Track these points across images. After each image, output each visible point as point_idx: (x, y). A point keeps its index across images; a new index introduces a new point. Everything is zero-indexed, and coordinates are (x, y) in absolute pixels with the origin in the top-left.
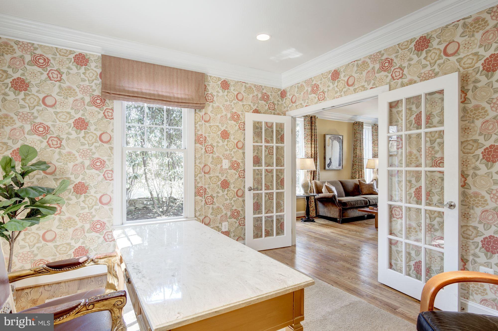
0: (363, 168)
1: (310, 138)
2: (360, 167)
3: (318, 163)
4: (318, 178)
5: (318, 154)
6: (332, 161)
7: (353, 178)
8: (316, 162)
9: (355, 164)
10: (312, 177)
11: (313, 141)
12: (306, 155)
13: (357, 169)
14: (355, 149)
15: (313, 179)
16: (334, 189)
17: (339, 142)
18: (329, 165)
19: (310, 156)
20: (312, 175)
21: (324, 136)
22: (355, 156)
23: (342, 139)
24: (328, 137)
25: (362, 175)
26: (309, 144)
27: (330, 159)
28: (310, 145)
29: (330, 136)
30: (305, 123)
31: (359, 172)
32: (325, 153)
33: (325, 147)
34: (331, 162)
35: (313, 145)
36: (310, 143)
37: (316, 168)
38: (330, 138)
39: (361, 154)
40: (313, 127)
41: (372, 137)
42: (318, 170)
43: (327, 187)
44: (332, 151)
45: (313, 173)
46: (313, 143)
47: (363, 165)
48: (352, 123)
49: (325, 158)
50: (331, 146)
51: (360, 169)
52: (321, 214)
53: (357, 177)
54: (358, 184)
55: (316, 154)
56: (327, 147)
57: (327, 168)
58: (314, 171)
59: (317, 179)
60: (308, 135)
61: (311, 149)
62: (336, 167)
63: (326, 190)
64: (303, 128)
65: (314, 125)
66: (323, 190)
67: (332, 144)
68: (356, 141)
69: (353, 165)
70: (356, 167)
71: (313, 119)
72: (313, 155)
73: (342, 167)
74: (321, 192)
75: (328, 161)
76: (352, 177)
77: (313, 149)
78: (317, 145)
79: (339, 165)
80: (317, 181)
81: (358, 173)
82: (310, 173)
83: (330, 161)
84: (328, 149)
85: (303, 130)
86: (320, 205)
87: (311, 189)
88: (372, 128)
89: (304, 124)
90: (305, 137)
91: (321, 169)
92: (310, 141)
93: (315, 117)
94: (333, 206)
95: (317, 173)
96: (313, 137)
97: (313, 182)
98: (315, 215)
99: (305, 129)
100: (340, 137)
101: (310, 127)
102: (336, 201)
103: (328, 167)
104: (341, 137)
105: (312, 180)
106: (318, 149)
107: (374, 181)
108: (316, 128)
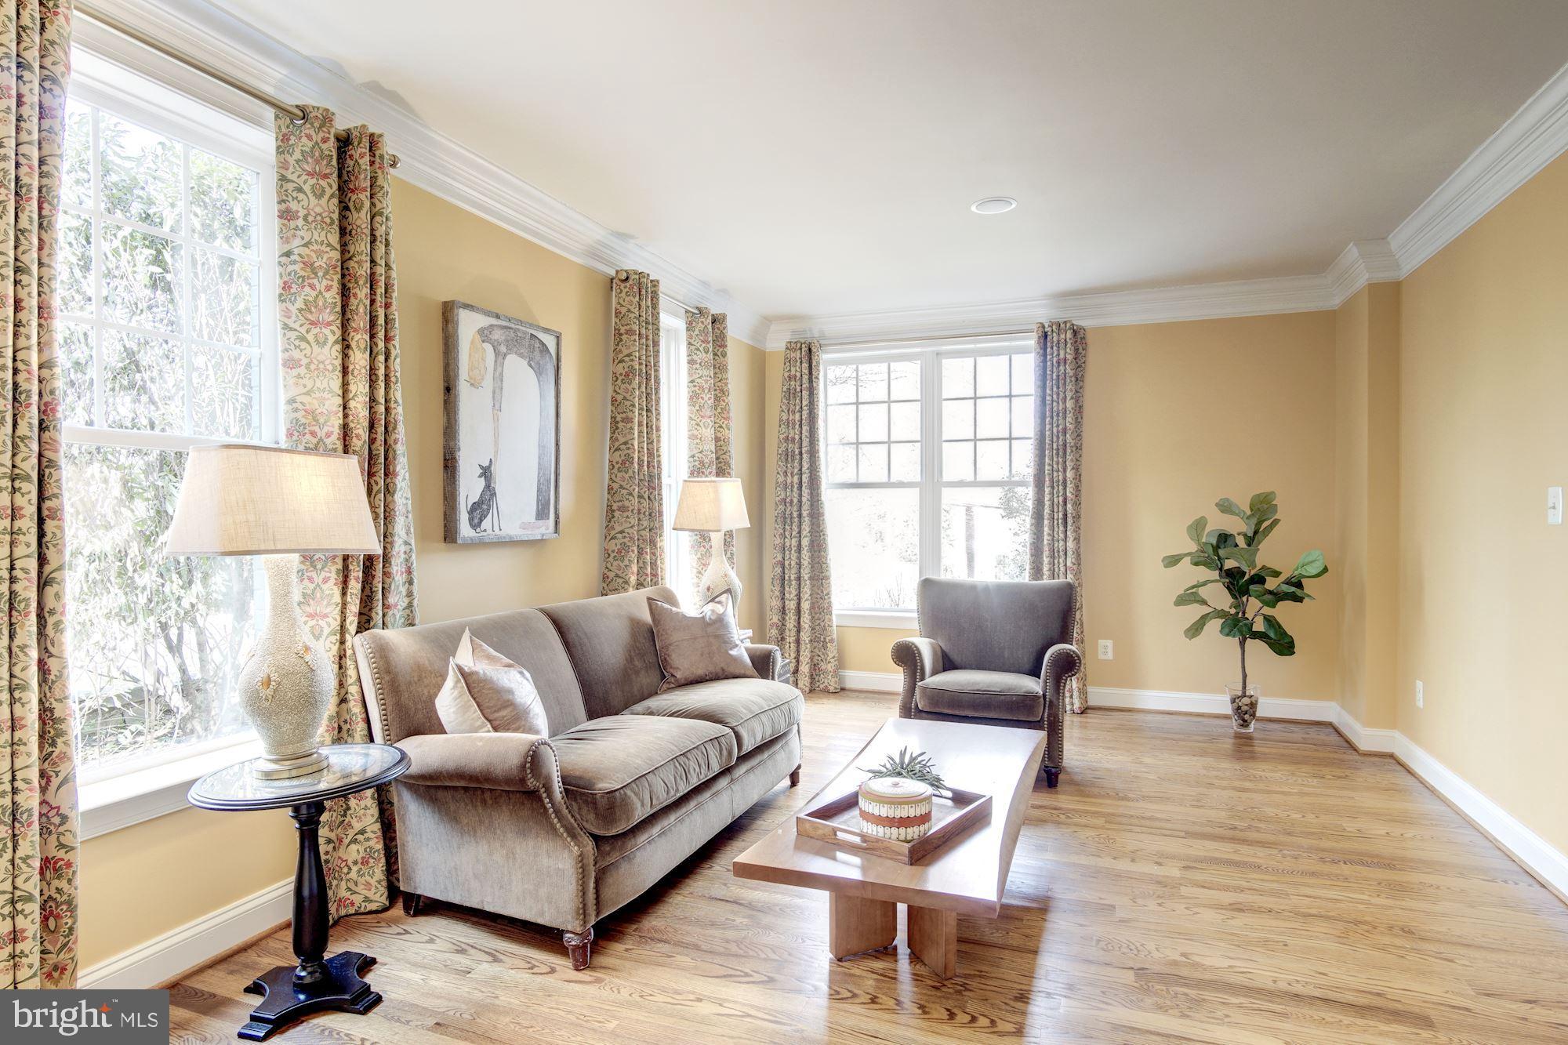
0: (661, 527)
1: (333, 296)
2: (645, 523)
3: (403, 498)
4: (403, 603)
5: (401, 428)
6: (499, 487)
7: (609, 583)
8: (389, 490)
9: (623, 509)
10: (354, 607)
11: (360, 321)
12: (296, 430)
13: (634, 532)
14: (618, 423)
15: (365, 624)
16: (523, 688)
17: (539, 372)
18: (480, 510)
19: (334, 440)
20: (355, 586)
21: (447, 313)
22: (621, 464)
23: (552, 350)
24: (469, 325)
25: (654, 564)
26: (321, 344)
27: (486, 473)
28: (330, 354)
29: (484, 321)
30: (284, 165)
31: (641, 552)
32: (450, 430)
33: (449, 389)
34: (489, 492)
35: (359, 360)
36: (332, 334)
37: (386, 537)
38: (484, 334)
39: (650, 454)
40: (360, 219)
41: (690, 375)
42: (399, 549)
43: (471, 683)
44: (496, 419)
45: (357, 572)
46: (359, 339)
47: (661, 514)
48: (605, 275)
49: (449, 464)
50: (488, 383)
51: (646, 534)
52: (426, 882)
53: (633, 579)
54: (646, 617)
55: (380, 426)
56: (463, 389)
57: (465, 530)
58: (369, 561)
59: (397, 614)
60: (309, 265)
61: (345, 385)
62: (524, 526)
63: (464, 709)
64: (275, 209)
65: (364, 197)
66: (448, 702)
67: (499, 378)
68: (628, 375)
69: (610, 510)
70: (627, 523)
71: (360, 153)
72: (360, 430)
73: (557, 523)
74: (429, 725)
75: (469, 488)
76: (605, 578)
77: (359, 387)
78: (396, 365)
79: (541, 514)
80: (396, 637)
81: (634, 556)
82: (333, 572)
83: (488, 486)
84: (471, 403)
85: (276, 223)
86: (415, 816)
87: (343, 700)
88: (690, 327)
89: (283, 179)
90: (286, 286)
91: (423, 536)
92: (331, 316)
93: (373, 142)
94: (523, 833)
95: (397, 567)
96: (362, 293)
97: (359, 644)
98: (380, 897)
99: (286, 215)
100: (541, 336)
101: (328, 206)
102: (550, 794)
103: (475, 525)
104: (550, 341)
105: (352, 627)
106: (397, 393)
107: (723, 598)
108: (380, 231)
